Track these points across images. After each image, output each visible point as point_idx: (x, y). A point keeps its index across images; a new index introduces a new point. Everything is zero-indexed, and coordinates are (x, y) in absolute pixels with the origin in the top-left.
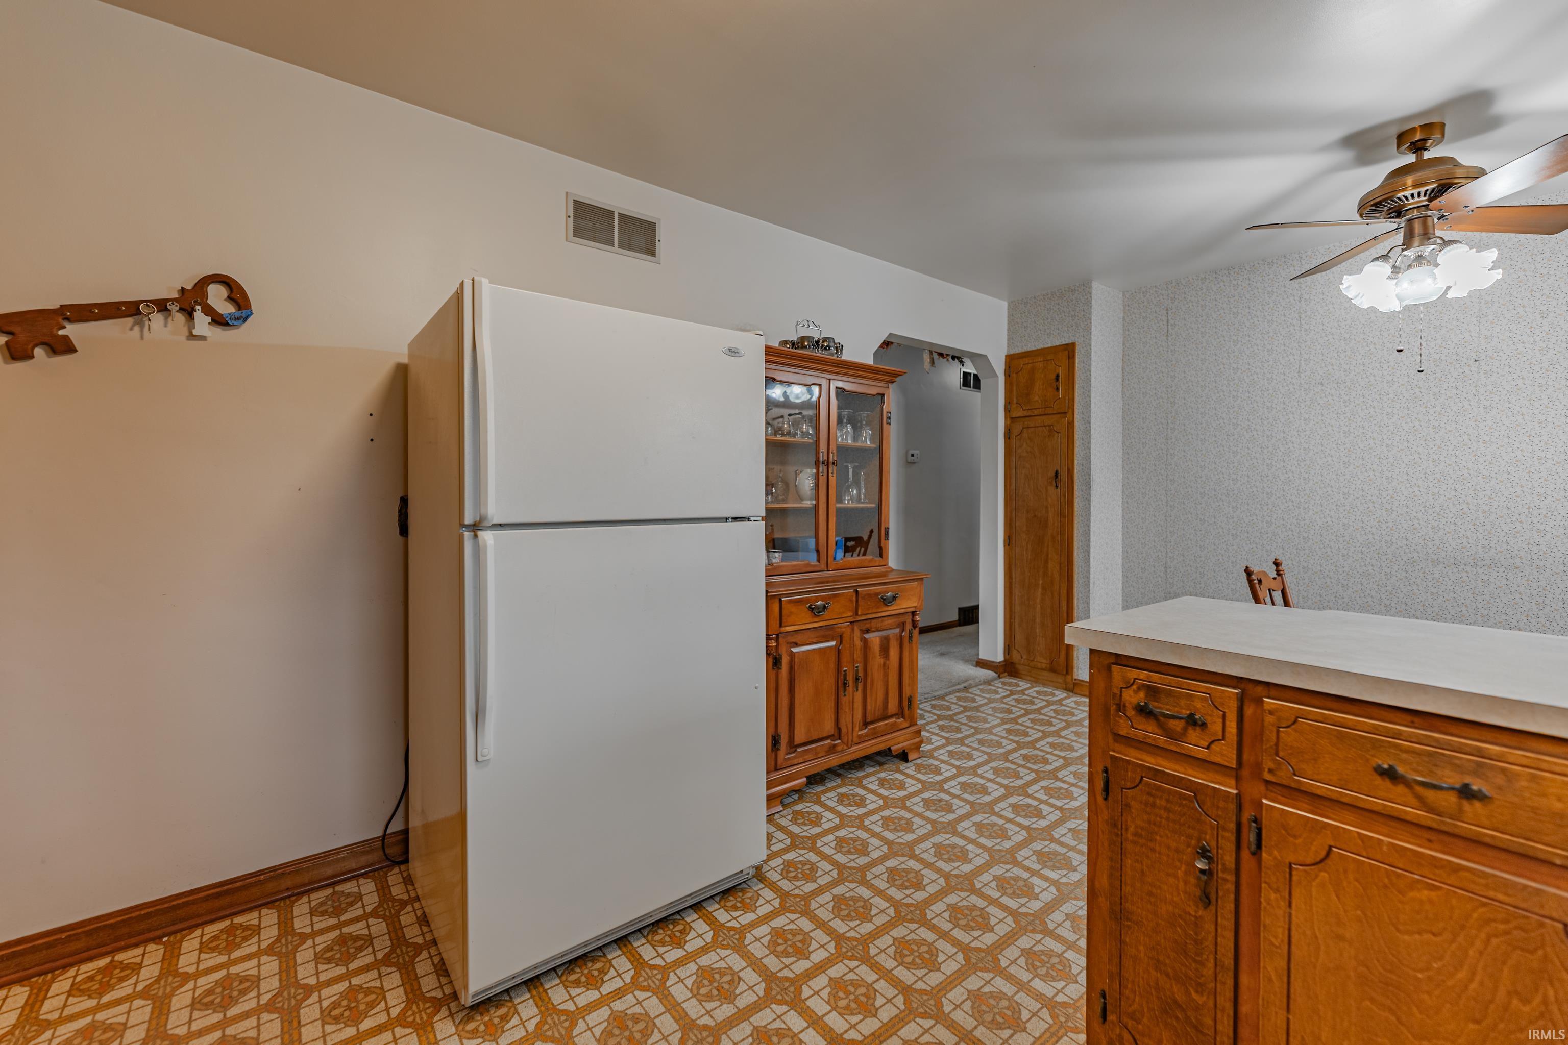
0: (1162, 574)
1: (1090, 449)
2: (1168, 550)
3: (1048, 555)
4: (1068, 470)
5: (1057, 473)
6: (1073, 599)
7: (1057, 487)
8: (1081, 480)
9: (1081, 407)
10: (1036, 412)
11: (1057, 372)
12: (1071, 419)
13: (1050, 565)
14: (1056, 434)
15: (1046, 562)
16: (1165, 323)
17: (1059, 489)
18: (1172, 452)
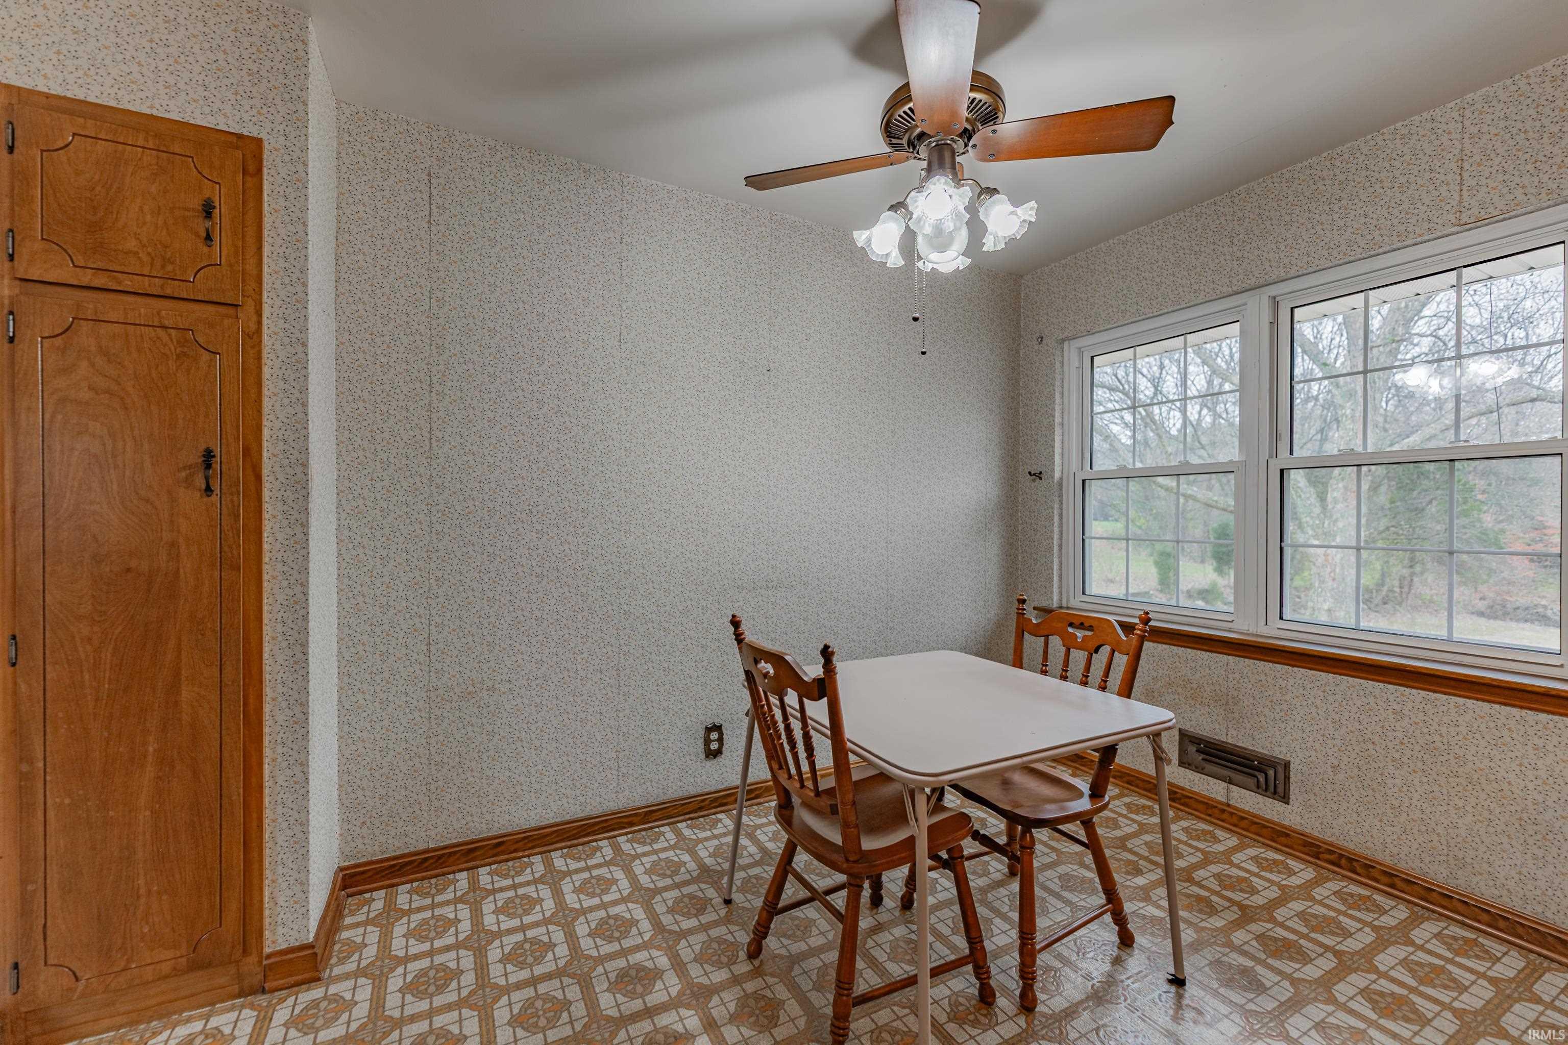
0: (422, 658)
1: (305, 405)
2: (434, 612)
3: (177, 674)
4: (247, 451)
5: (208, 455)
6: (260, 764)
7: (208, 490)
8: (281, 478)
9: (278, 302)
10: (128, 283)
11: (207, 194)
12: (253, 326)
13: (186, 694)
14: (206, 356)
15: (174, 688)
16: (426, 198)
17: (215, 498)
18: (440, 435)
